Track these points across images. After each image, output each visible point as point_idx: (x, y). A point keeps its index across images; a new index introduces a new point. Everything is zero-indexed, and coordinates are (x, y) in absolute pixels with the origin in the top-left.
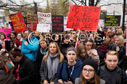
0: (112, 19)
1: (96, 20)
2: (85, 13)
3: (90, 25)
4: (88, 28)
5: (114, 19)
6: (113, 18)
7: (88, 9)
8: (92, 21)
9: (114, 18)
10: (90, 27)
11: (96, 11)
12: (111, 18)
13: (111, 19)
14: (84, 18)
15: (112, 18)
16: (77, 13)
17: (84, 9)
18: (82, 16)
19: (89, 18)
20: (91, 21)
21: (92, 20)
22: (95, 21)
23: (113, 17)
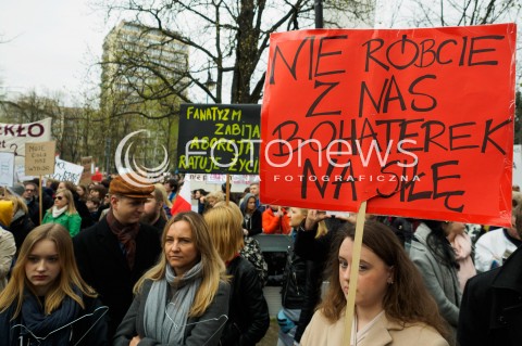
0: (223, 130)
1: (488, 133)
2: (389, 83)
3: (442, 171)
4: (425, 195)
5: (236, 127)
6: (230, 122)
7: (410, 49)
8: (457, 142)
9: (236, 121)
10: (443, 186)
11: (476, 58)
12: (218, 121)
13: (221, 125)
14: (389, 122)
15: (226, 123)
16: (324, 88)
17: (380, 55)
18: (368, 105)
19: (428, 116)
20: (444, 140)
21: (456, 132)
22: (478, 138)
23: (229, 116)
